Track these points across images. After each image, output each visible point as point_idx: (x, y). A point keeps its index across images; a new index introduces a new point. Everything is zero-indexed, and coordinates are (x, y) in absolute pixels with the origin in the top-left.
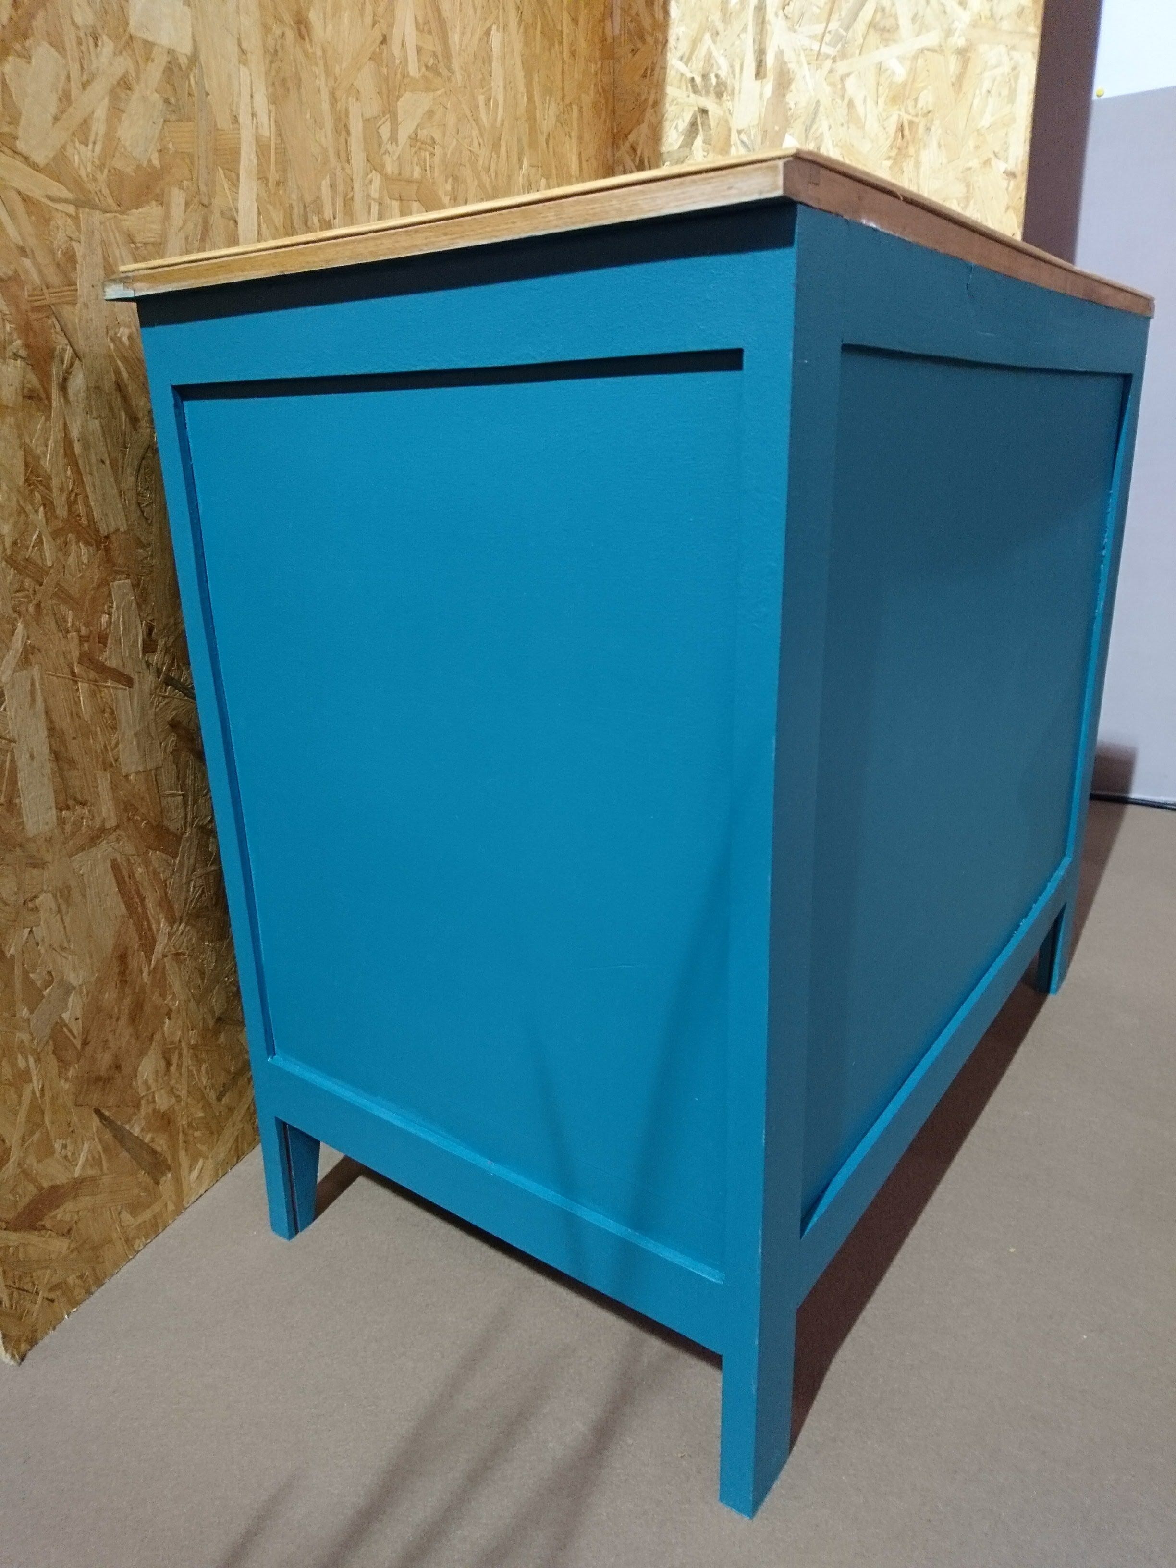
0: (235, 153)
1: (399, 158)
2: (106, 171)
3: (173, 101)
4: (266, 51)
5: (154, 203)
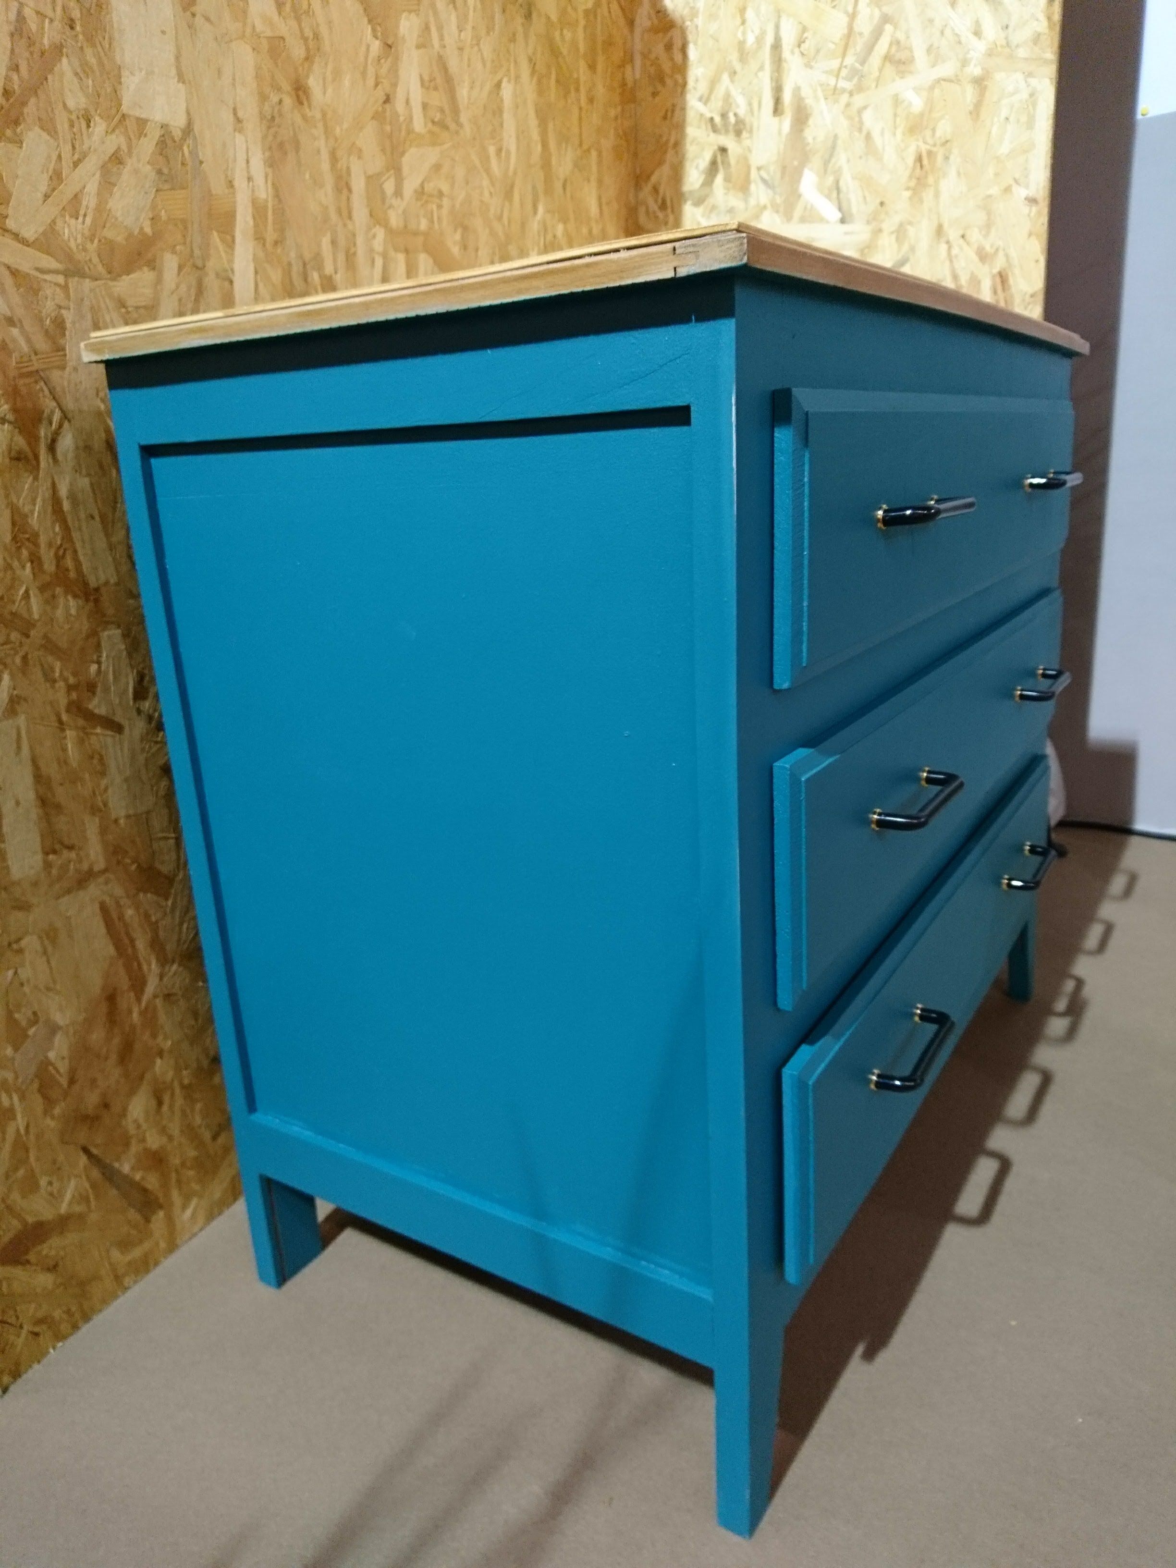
0: (231, 216)
1: (404, 212)
2: (96, 241)
3: (166, 171)
4: (262, 116)
5: (145, 269)
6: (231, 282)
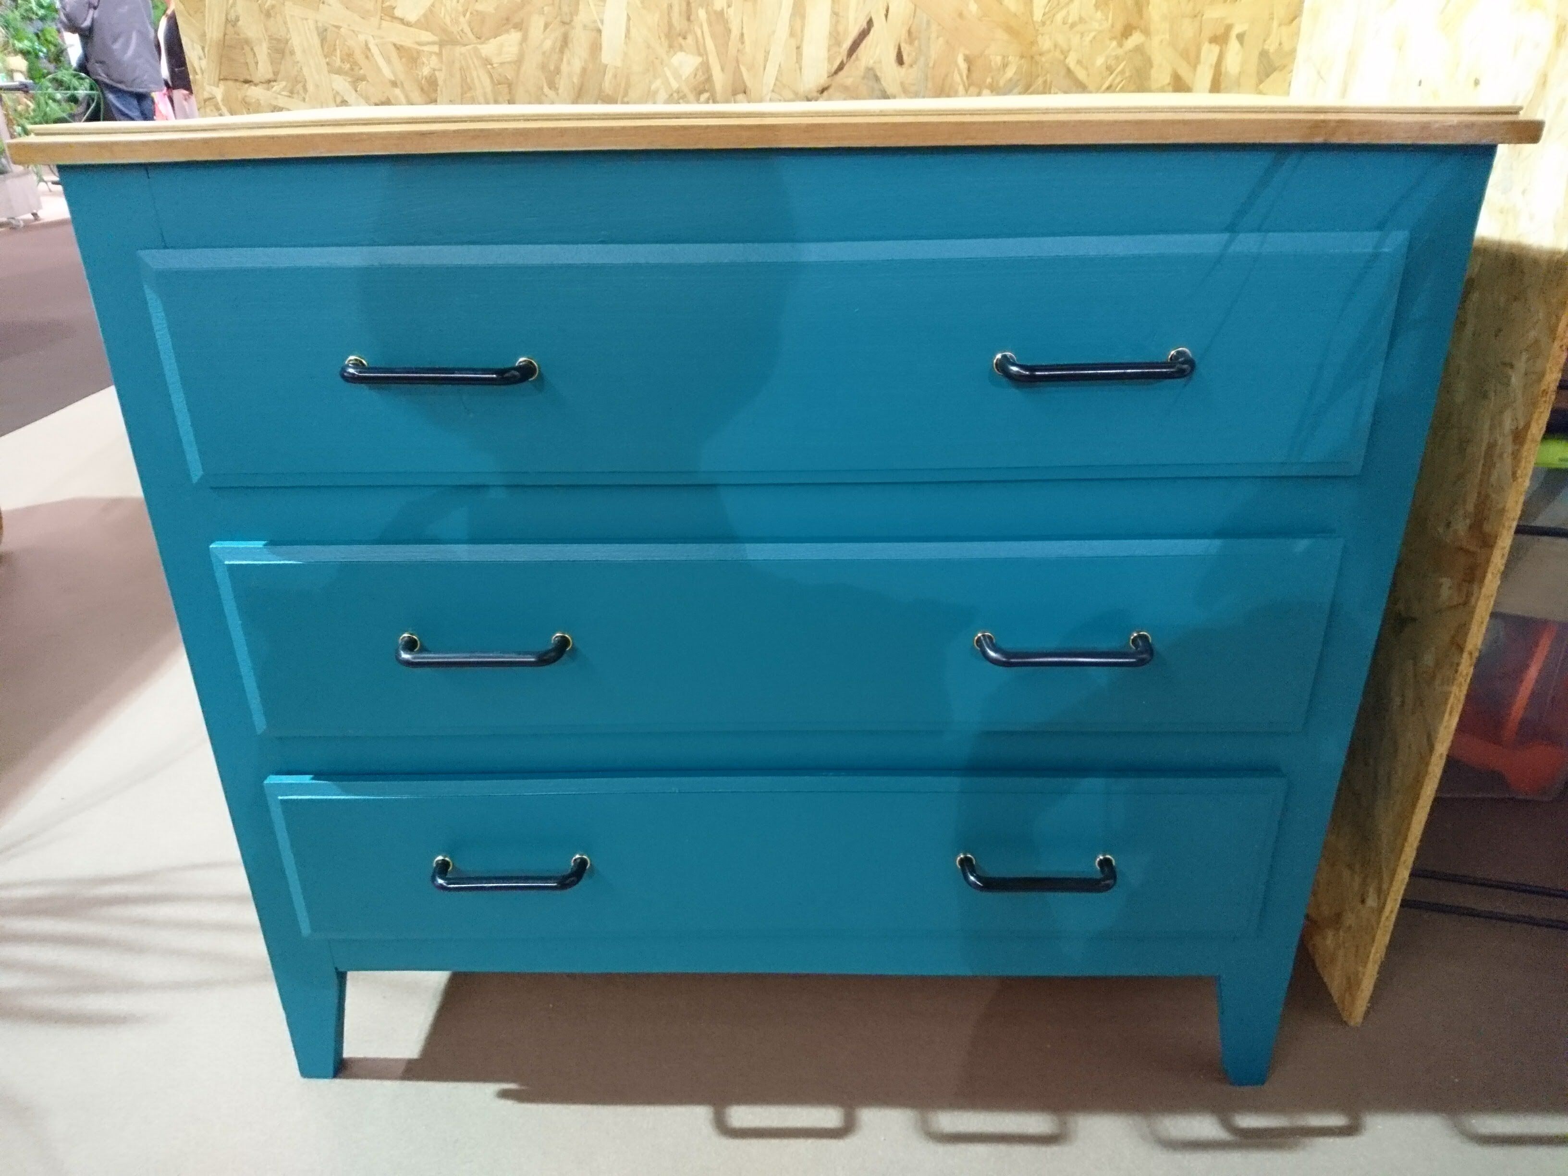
5: (512, 30)
6: (599, 31)
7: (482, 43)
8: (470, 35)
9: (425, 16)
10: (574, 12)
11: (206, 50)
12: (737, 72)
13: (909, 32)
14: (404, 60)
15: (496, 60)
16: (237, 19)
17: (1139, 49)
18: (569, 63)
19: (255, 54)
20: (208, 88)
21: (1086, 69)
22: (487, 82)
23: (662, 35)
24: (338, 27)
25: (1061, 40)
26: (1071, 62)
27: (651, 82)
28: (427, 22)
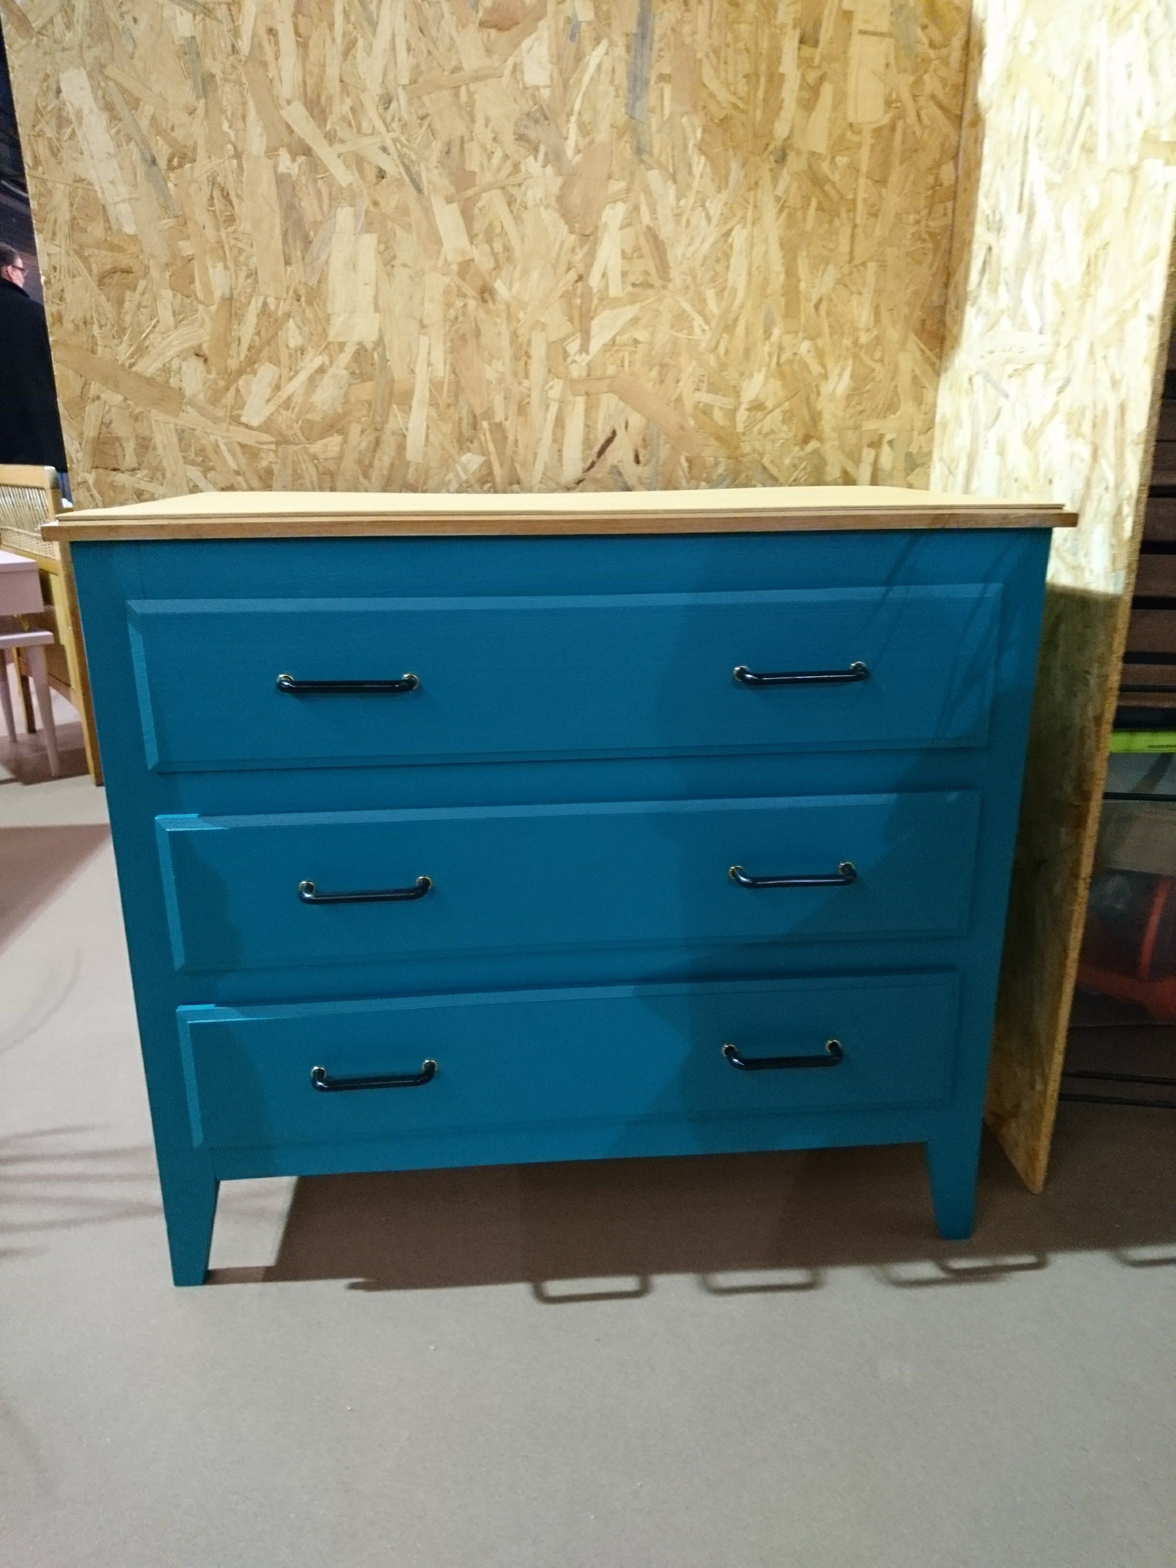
0: (410, 392)
1: (588, 364)
2: (300, 422)
3: (358, 371)
4: (445, 319)
5: (336, 434)
6: (405, 436)
7: (311, 443)
8: (302, 438)
9: (265, 422)
10: (385, 421)
11: (83, 446)
12: (513, 469)
13: (644, 440)
14: (247, 455)
15: (321, 456)
16: (111, 422)
17: (816, 452)
18: (380, 460)
19: (123, 450)
20: (82, 474)
21: (777, 466)
22: (313, 471)
23: (454, 440)
24: (194, 430)
25: (758, 446)
26: (766, 461)
27: (445, 475)
28: (266, 427)
